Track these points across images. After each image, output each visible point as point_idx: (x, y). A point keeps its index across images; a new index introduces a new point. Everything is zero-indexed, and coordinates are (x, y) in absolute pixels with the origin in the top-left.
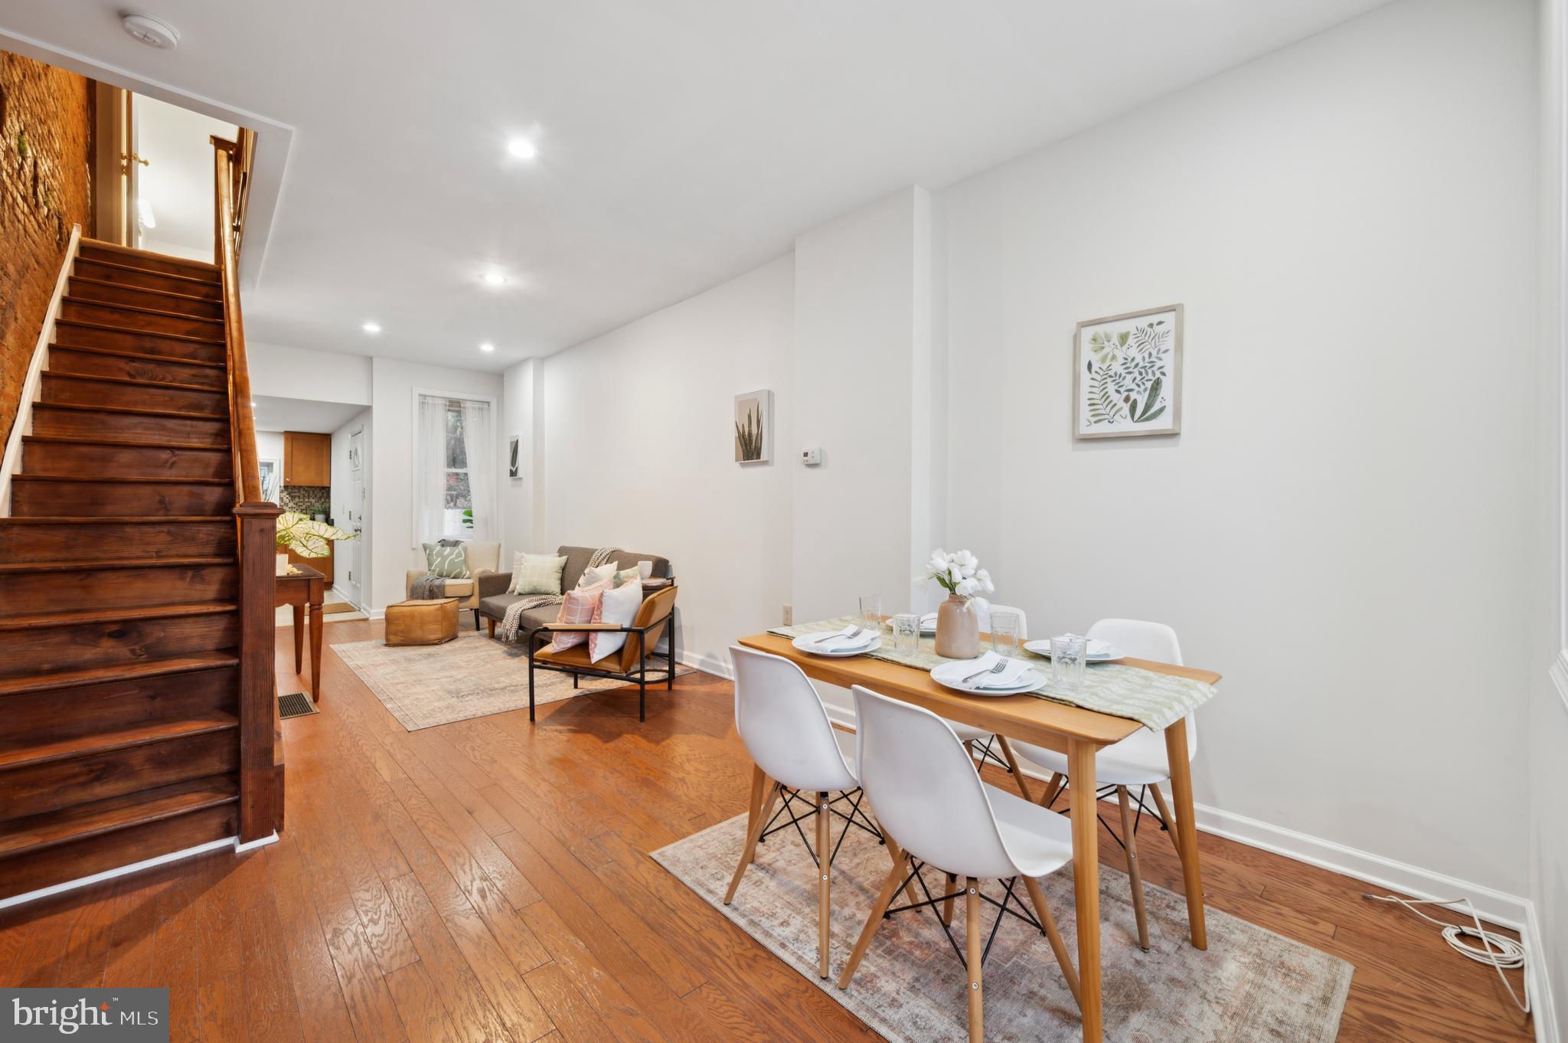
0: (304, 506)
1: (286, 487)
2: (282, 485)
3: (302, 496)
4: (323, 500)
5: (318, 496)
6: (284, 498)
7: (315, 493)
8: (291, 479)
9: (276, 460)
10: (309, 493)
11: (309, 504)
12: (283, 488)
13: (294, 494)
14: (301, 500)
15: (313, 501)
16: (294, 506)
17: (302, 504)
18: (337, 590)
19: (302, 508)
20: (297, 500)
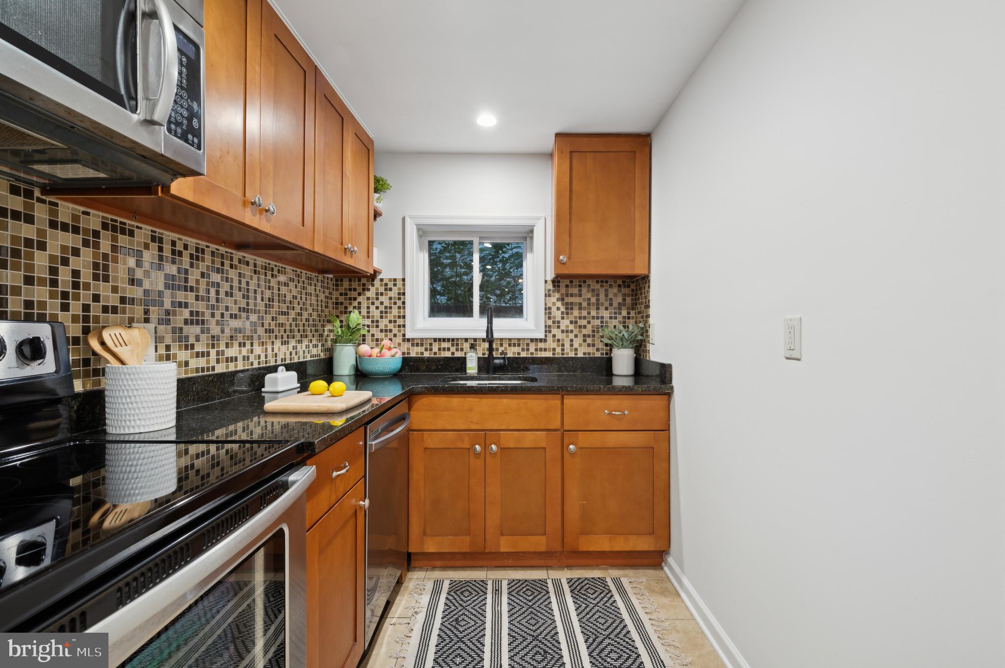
0: (589, 327)
1: (556, 282)
2: (550, 276)
3: (584, 304)
4: (624, 313)
5: (615, 304)
6: (554, 309)
7: (611, 296)
8: (569, 258)
9: (539, 219)
10: (598, 295)
11: (597, 322)
12: (550, 286)
13: (570, 300)
14: (584, 313)
15: (606, 314)
16: (571, 327)
17: (584, 322)
18: (671, 568)
19: (585, 332)
20: (576, 313)
